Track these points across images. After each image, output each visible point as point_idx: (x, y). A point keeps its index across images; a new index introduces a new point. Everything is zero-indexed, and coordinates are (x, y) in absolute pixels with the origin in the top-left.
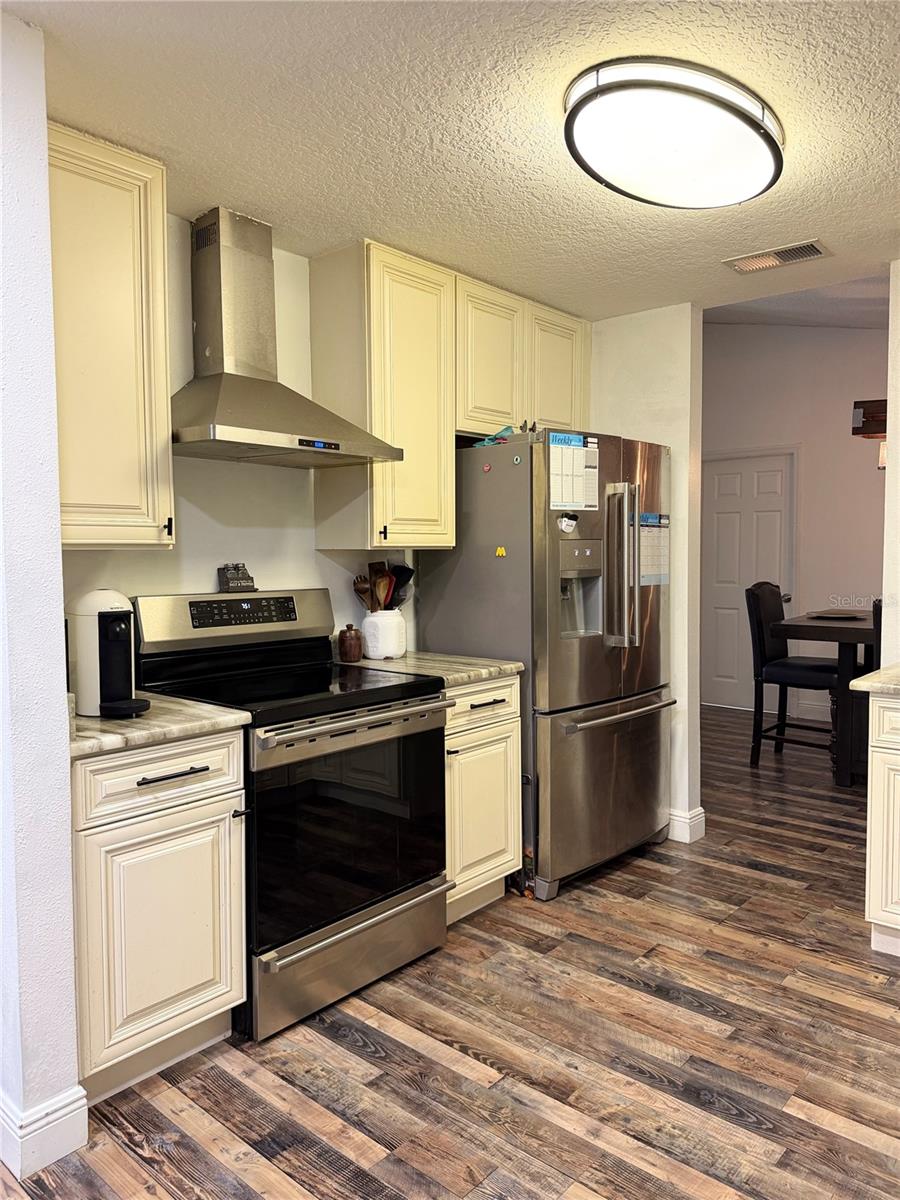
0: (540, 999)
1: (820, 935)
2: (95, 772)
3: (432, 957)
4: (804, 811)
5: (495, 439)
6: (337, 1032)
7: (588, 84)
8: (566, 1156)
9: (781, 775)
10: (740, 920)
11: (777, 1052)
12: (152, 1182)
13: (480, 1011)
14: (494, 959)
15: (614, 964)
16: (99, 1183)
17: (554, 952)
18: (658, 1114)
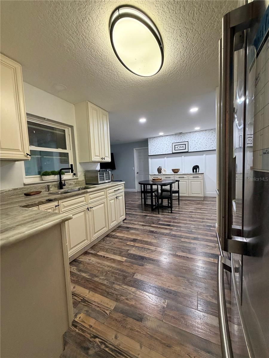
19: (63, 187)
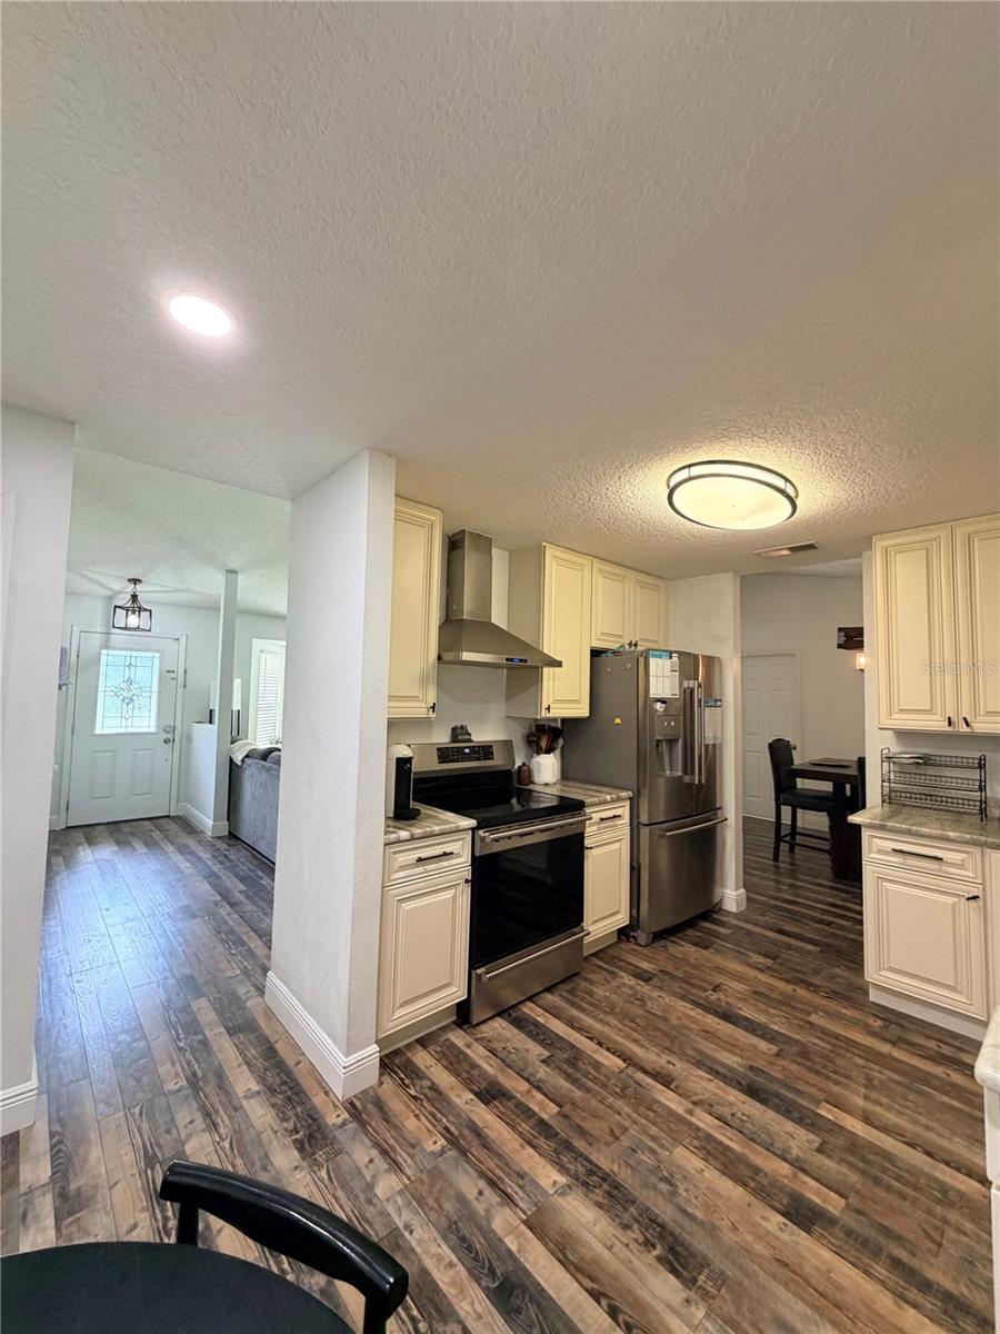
0: (646, 1014)
1: (833, 987)
2: (394, 853)
3: (575, 978)
4: (814, 895)
5: (614, 652)
6: (521, 1023)
7: (684, 474)
8: (672, 1126)
9: (793, 868)
10: (774, 970)
11: (809, 1069)
12: (417, 1112)
13: (609, 1018)
14: (614, 984)
15: (693, 995)
16: (386, 1109)
17: (651, 982)
18: (731, 1104)
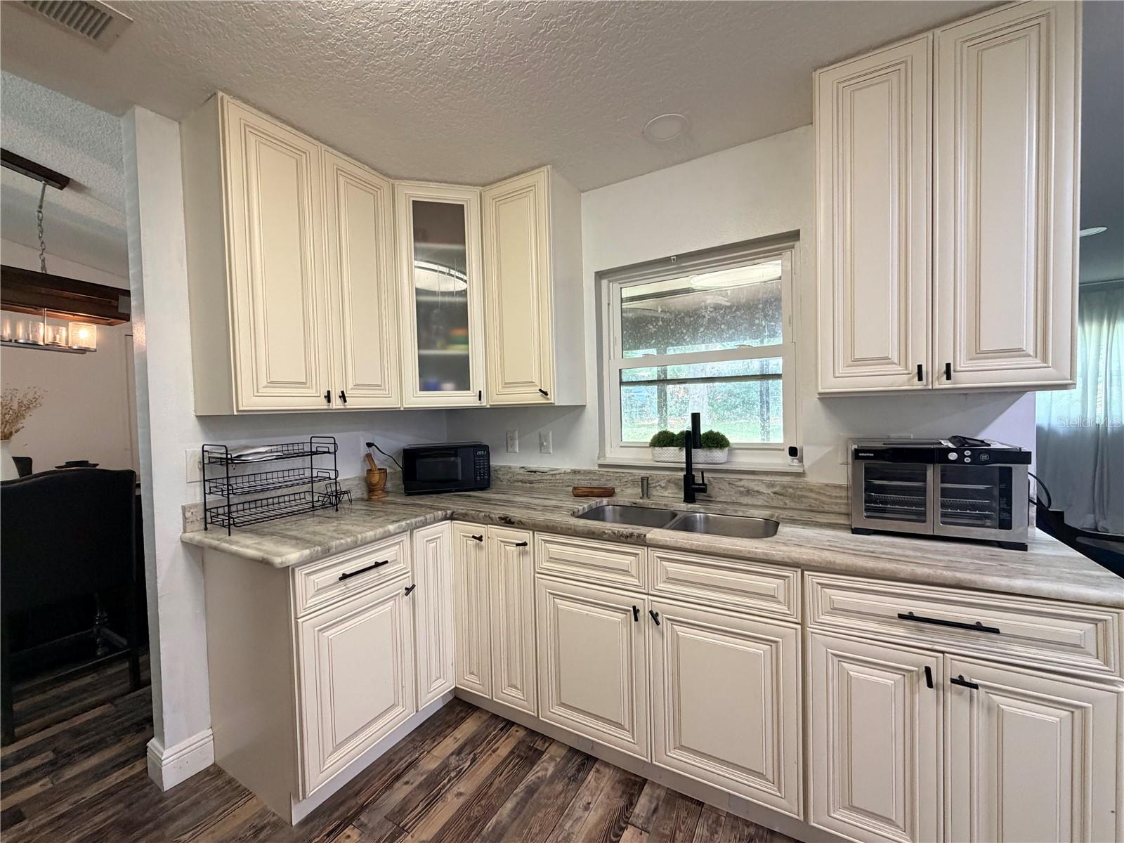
19: (696, 494)
